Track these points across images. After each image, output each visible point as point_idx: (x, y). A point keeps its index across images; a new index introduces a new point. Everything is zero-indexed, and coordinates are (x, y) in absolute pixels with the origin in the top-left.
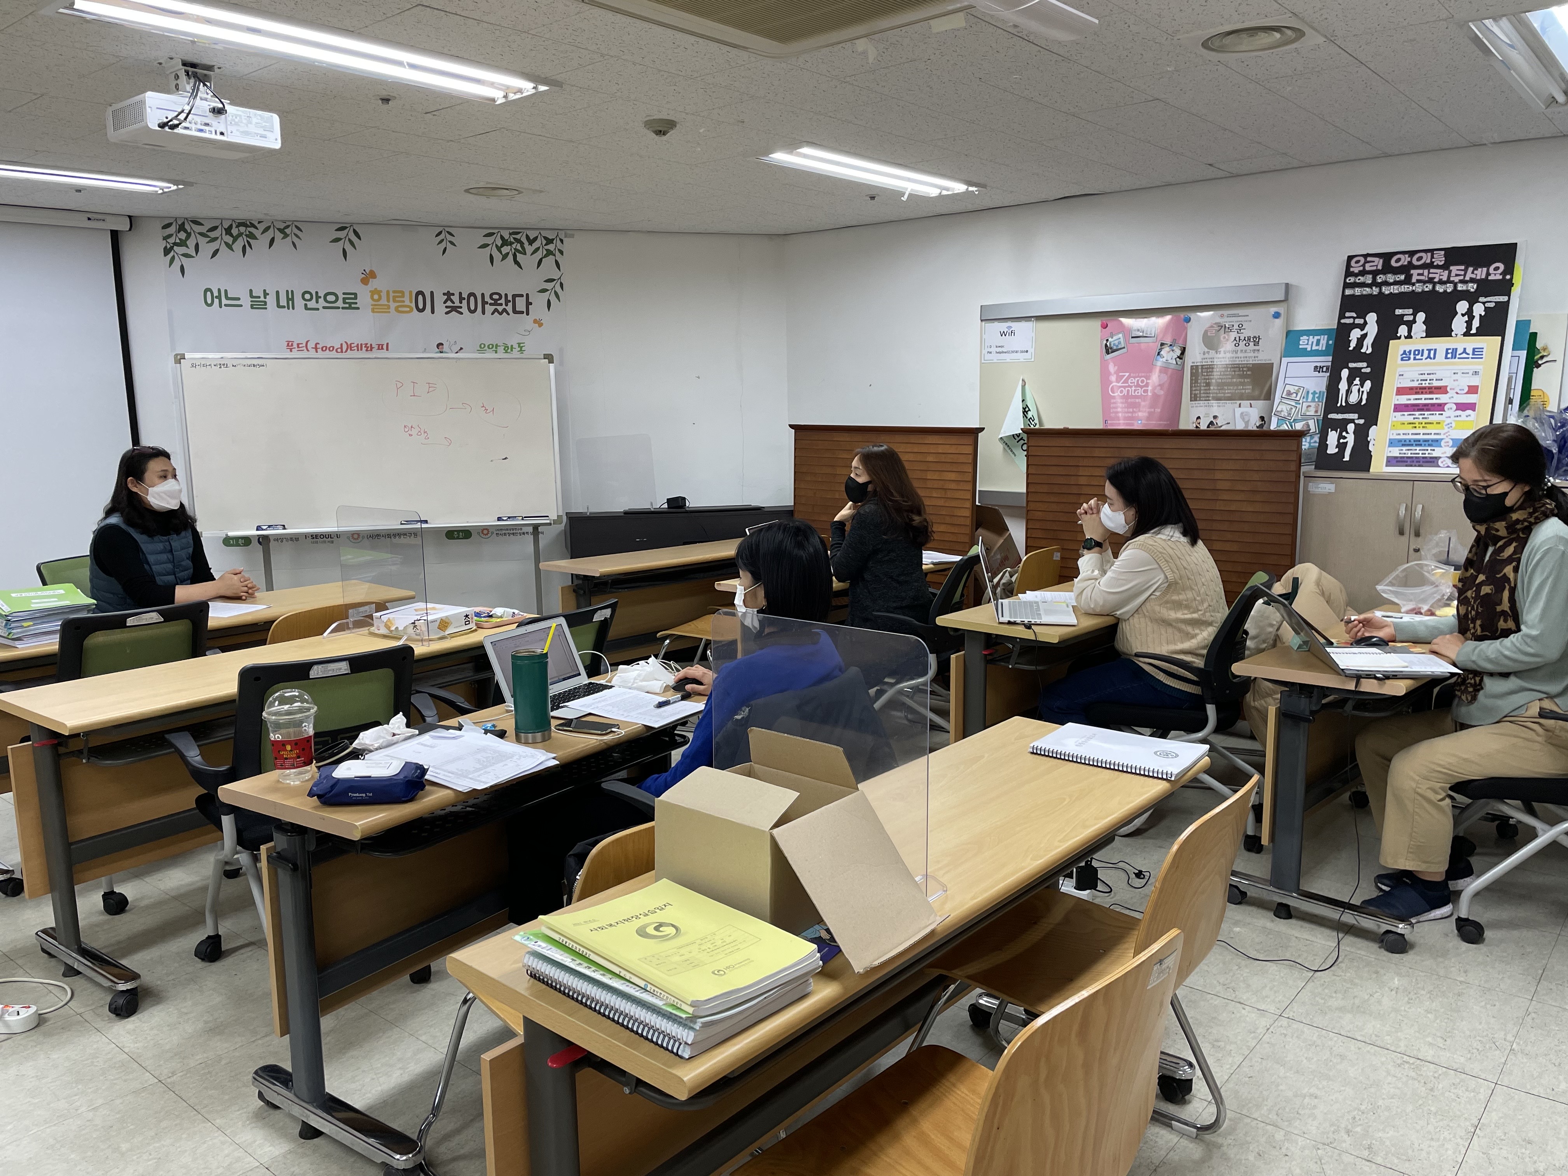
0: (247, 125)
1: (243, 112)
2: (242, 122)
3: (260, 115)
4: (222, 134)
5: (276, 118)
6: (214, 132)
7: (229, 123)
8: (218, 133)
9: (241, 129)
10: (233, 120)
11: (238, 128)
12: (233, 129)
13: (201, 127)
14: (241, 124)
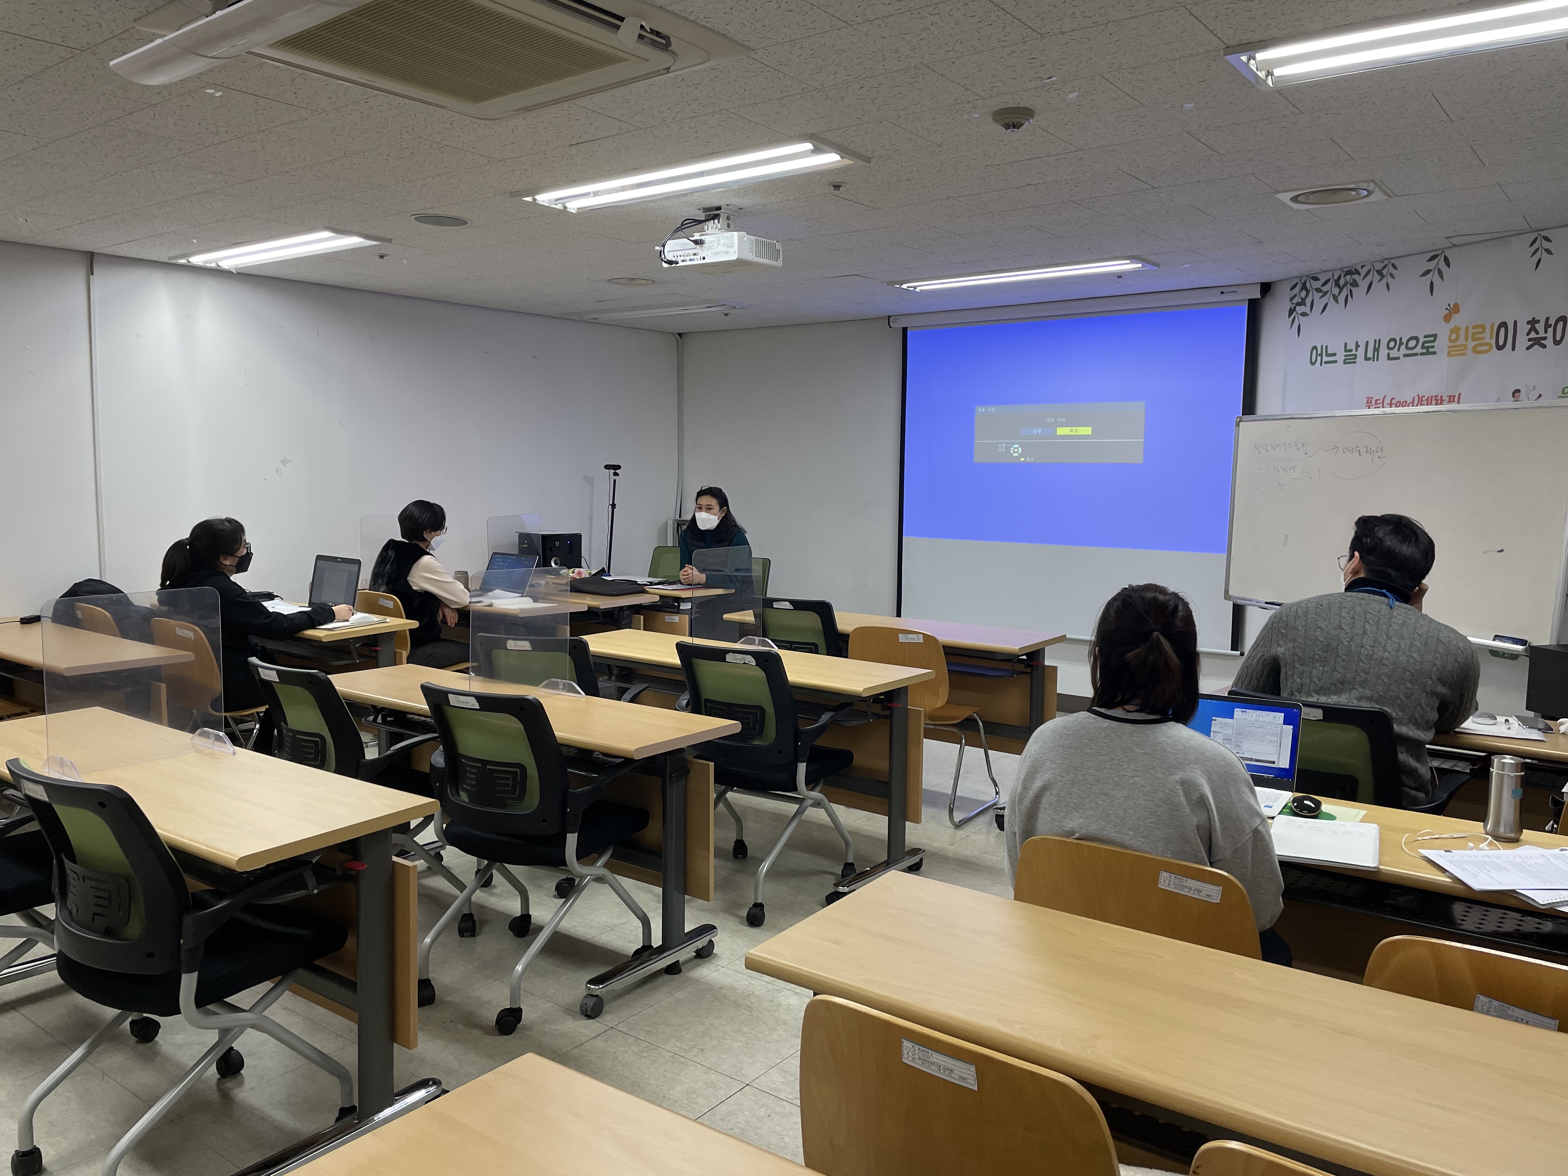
1: (714, 237)
2: (715, 246)
3: (726, 237)
5: (736, 235)
6: (699, 259)
7: (706, 249)
8: (701, 258)
9: (714, 251)
10: (709, 246)
11: (712, 251)
12: (709, 253)
13: (692, 257)
14: (714, 248)
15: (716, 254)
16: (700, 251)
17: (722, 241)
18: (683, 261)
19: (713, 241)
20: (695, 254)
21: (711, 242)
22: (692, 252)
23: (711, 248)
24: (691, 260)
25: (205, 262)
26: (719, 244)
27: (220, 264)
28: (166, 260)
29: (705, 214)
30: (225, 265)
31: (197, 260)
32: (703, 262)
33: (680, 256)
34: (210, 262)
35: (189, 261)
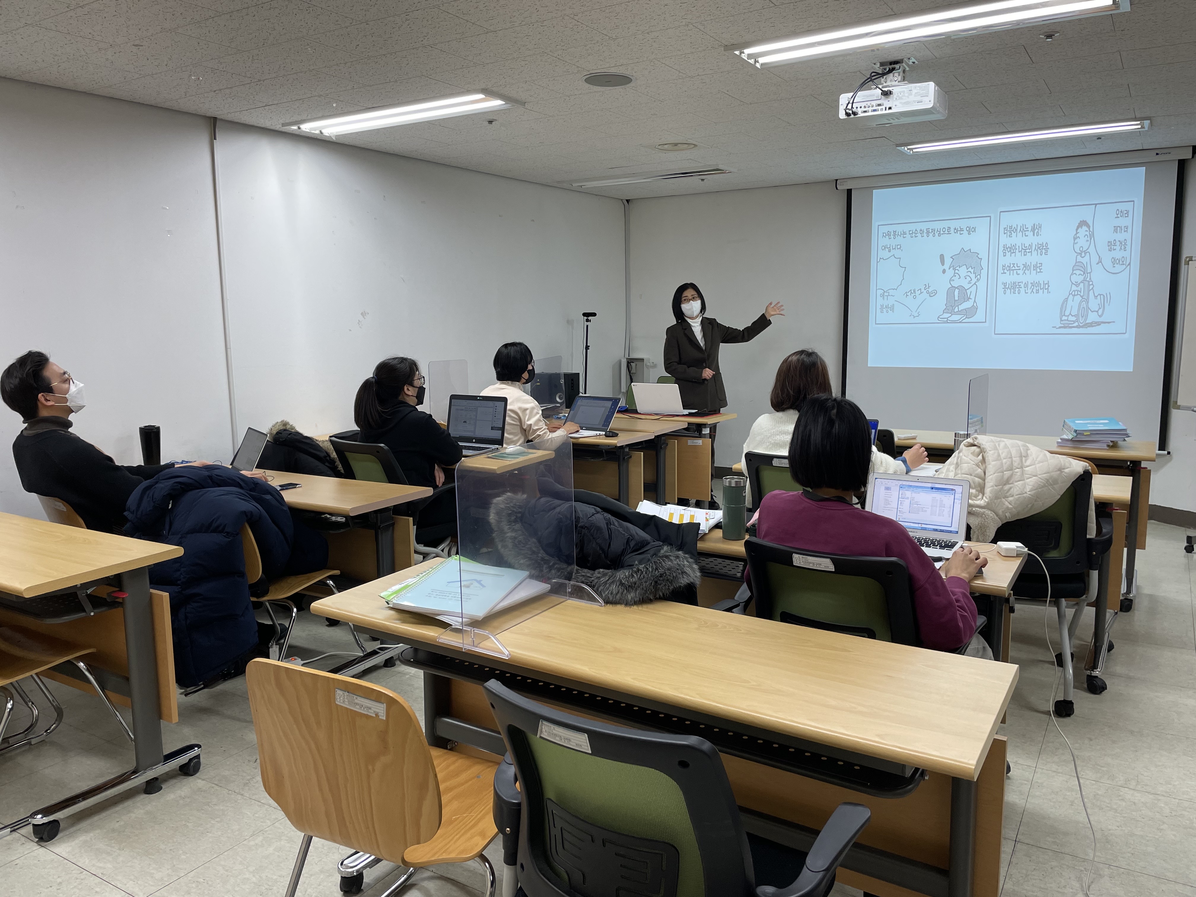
0: (908, 97)
1: (905, 88)
2: (905, 96)
3: (919, 87)
4: (890, 108)
5: (931, 85)
6: (884, 109)
7: (895, 99)
8: (887, 109)
9: (903, 101)
10: (898, 96)
11: (902, 101)
12: (897, 103)
13: (875, 108)
14: (904, 98)
15: (907, 103)
16: (887, 103)
17: (914, 91)
18: (865, 112)
19: (904, 92)
20: (879, 105)
21: (900, 93)
22: (874, 103)
23: (901, 98)
24: (875, 110)
25: (311, 129)
26: (911, 94)
27: (323, 131)
28: (278, 127)
29: (881, 68)
30: (327, 132)
31: (307, 127)
32: (888, 111)
33: (861, 107)
34: (315, 129)
35: (299, 128)
